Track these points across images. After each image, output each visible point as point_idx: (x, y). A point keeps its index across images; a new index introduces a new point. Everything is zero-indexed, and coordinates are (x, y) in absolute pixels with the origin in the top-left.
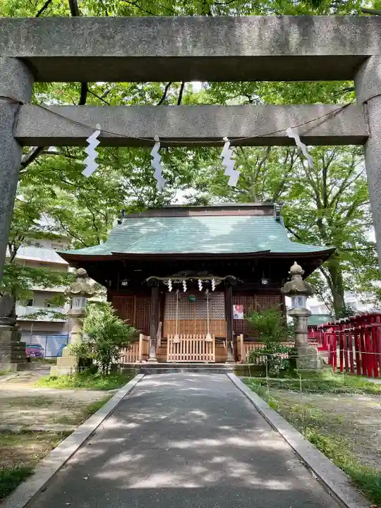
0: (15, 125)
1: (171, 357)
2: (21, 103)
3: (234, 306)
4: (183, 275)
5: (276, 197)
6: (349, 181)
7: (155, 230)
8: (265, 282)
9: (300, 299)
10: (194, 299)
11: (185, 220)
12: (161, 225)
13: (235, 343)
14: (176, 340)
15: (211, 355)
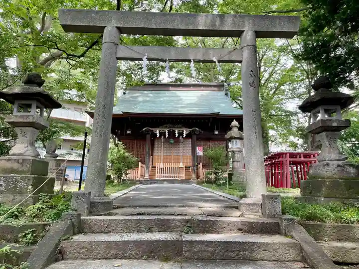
0: (116, 53)
1: (158, 176)
2: (117, 44)
3: (197, 147)
4: (166, 127)
5: (227, 79)
6: (276, 69)
7: (148, 99)
8: (216, 133)
9: (236, 142)
10: (173, 142)
11: (167, 93)
12: (151, 95)
13: (197, 169)
14: (162, 166)
15: (182, 175)
